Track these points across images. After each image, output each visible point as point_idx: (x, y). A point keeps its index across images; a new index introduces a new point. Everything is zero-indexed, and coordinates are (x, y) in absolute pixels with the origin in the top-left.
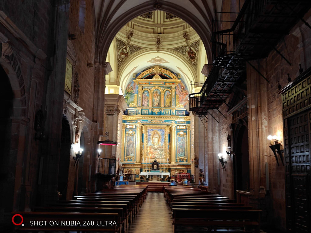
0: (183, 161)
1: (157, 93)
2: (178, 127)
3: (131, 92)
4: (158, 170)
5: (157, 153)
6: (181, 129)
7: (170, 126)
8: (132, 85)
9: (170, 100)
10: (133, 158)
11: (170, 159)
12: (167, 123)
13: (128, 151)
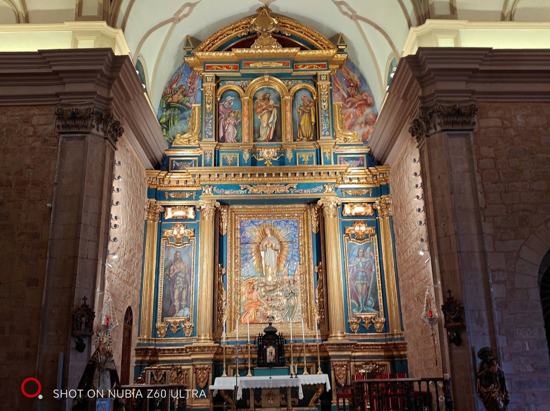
0: (372, 329)
1: (269, 99)
2: (348, 210)
3: (181, 103)
4: (283, 365)
5: (277, 304)
6: (358, 216)
7: (320, 203)
8: (184, 82)
9: (313, 120)
10: (187, 324)
11: (325, 324)
12: (307, 194)
13: (168, 299)
